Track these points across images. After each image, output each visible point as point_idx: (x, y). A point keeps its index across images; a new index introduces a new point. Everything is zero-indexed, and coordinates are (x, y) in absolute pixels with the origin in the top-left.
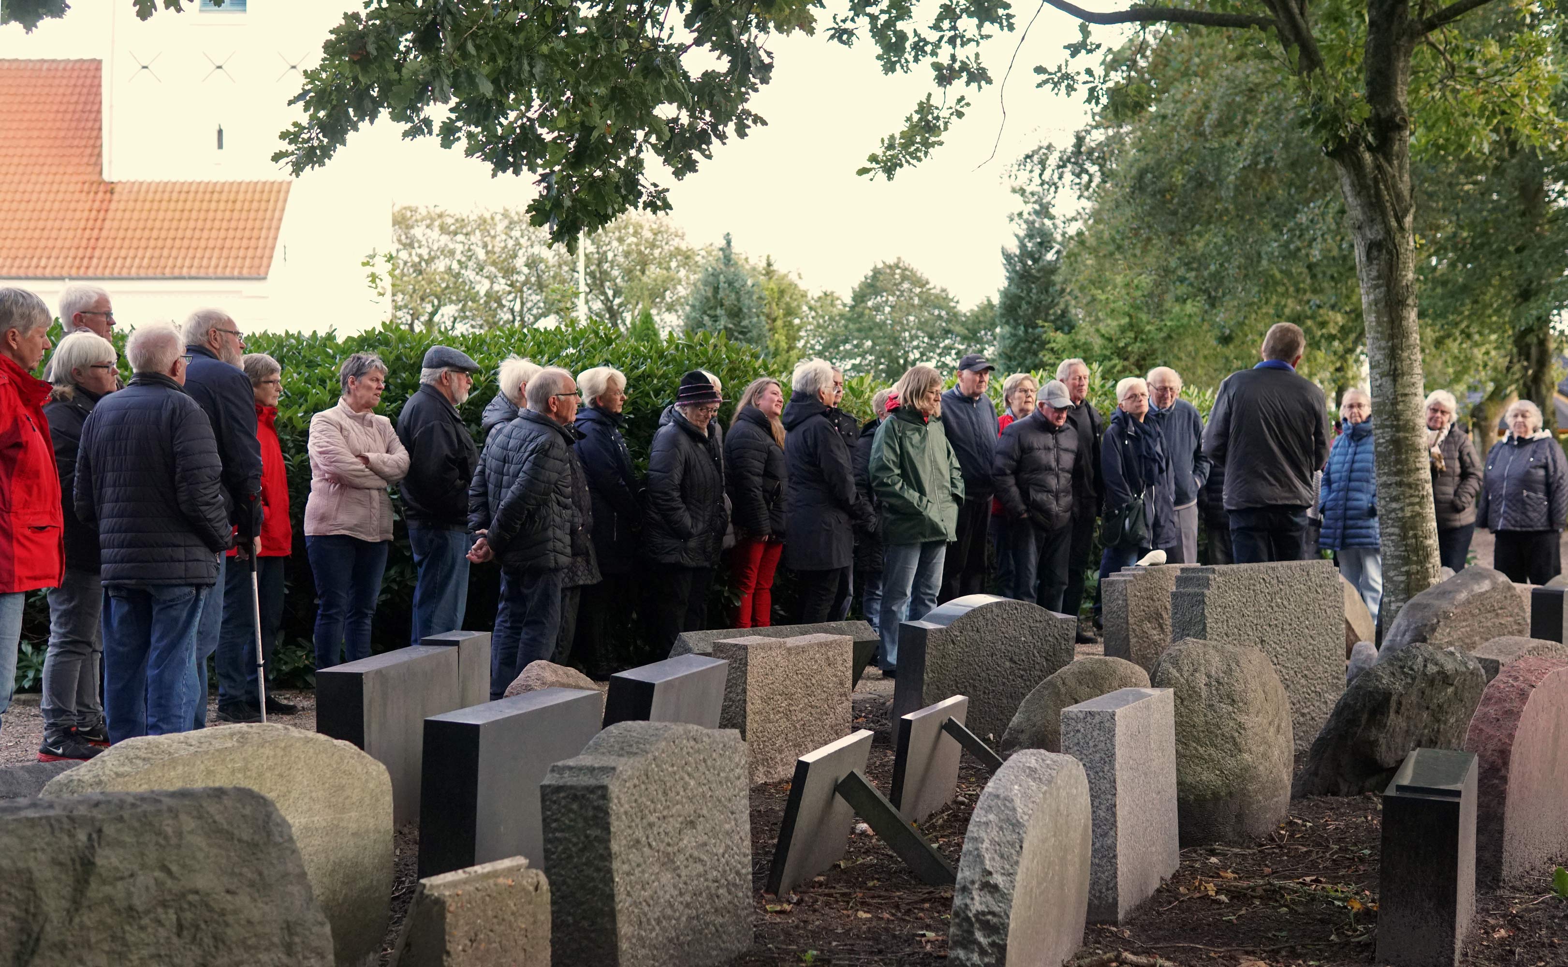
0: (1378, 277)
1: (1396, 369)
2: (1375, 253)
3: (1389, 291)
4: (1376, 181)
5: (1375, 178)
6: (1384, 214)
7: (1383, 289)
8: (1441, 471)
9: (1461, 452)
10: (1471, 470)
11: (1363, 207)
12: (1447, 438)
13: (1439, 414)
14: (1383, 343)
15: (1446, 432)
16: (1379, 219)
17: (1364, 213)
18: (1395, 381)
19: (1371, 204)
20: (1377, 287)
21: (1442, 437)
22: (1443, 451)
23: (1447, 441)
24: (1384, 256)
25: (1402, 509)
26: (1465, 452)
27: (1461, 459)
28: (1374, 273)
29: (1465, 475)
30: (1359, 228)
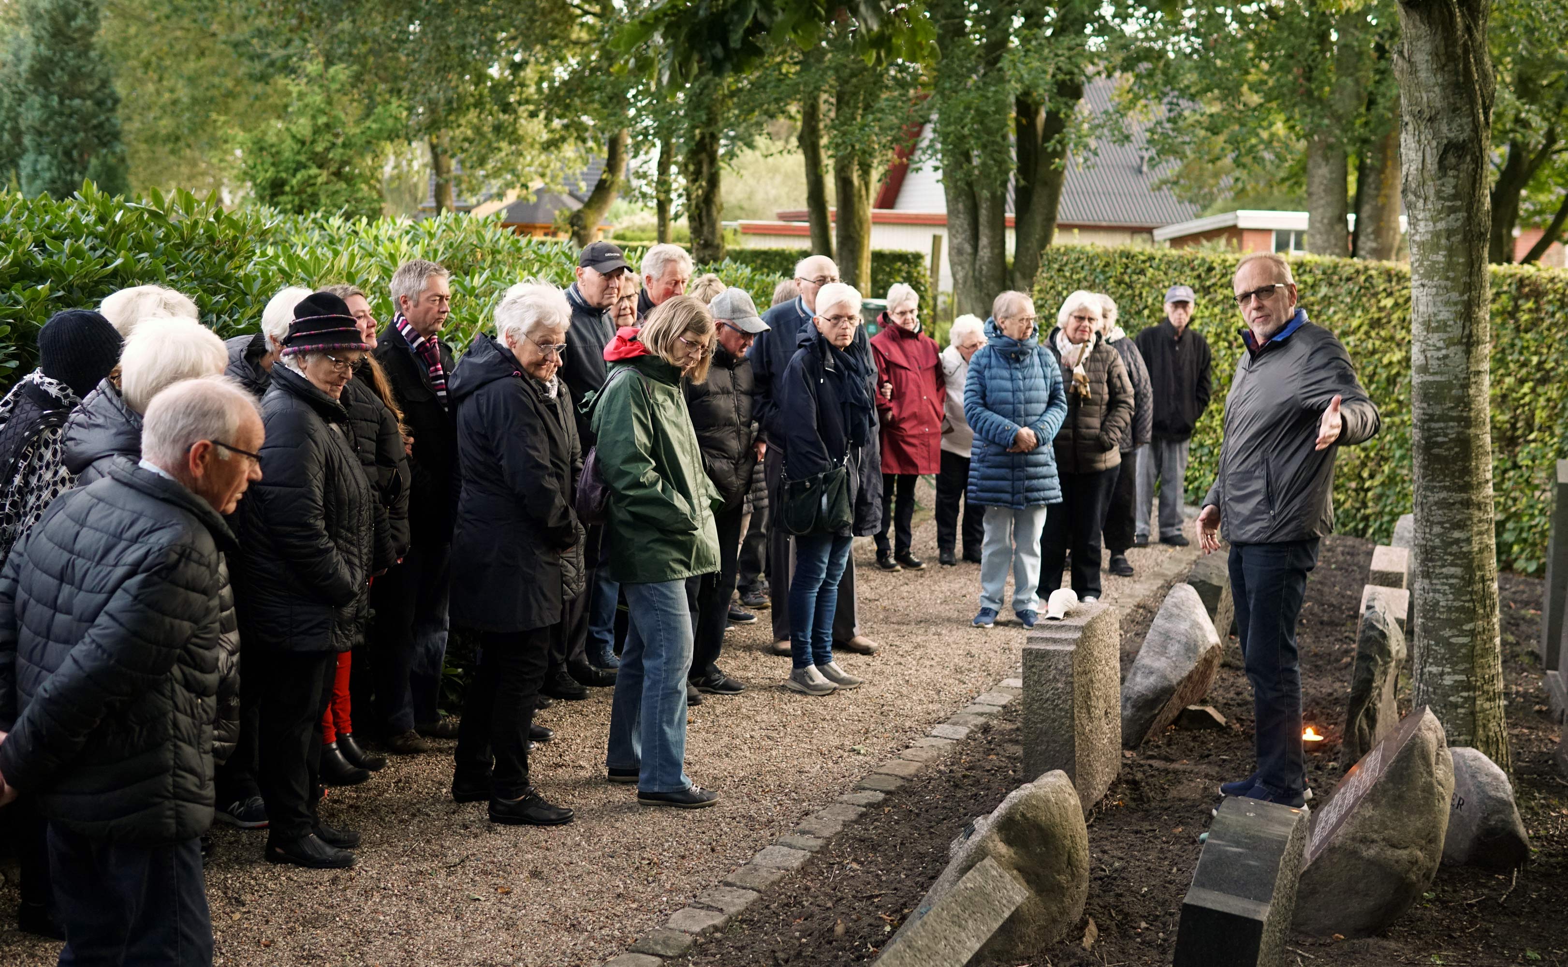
0: (1455, 197)
1: (1470, 336)
2: (1452, 160)
3: (1469, 219)
4: (1466, 51)
5: (1465, 44)
6: (1472, 102)
7: (1462, 215)
8: (1086, 397)
9: (1109, 373)
10: (1122, 397)
11: (1444, 88)
12: (1092, 353)
13: (1086, 323)
14: (1455, 296)
15: (1091, 346)
16: (1466, 108)
17: (1445, 98)
18: (1468, 352)
19: (1456, 86)
20: (1452, 210)
21: (1087, 354)
22: (1088, 370)
23: (1092, 358)
24: (1467, 165)
25: (1469, 541)
26: (1115, 374)
27: (1109, 382)
28: (1449, 190)
29: (1114, 403)
30: (1431, 120)
